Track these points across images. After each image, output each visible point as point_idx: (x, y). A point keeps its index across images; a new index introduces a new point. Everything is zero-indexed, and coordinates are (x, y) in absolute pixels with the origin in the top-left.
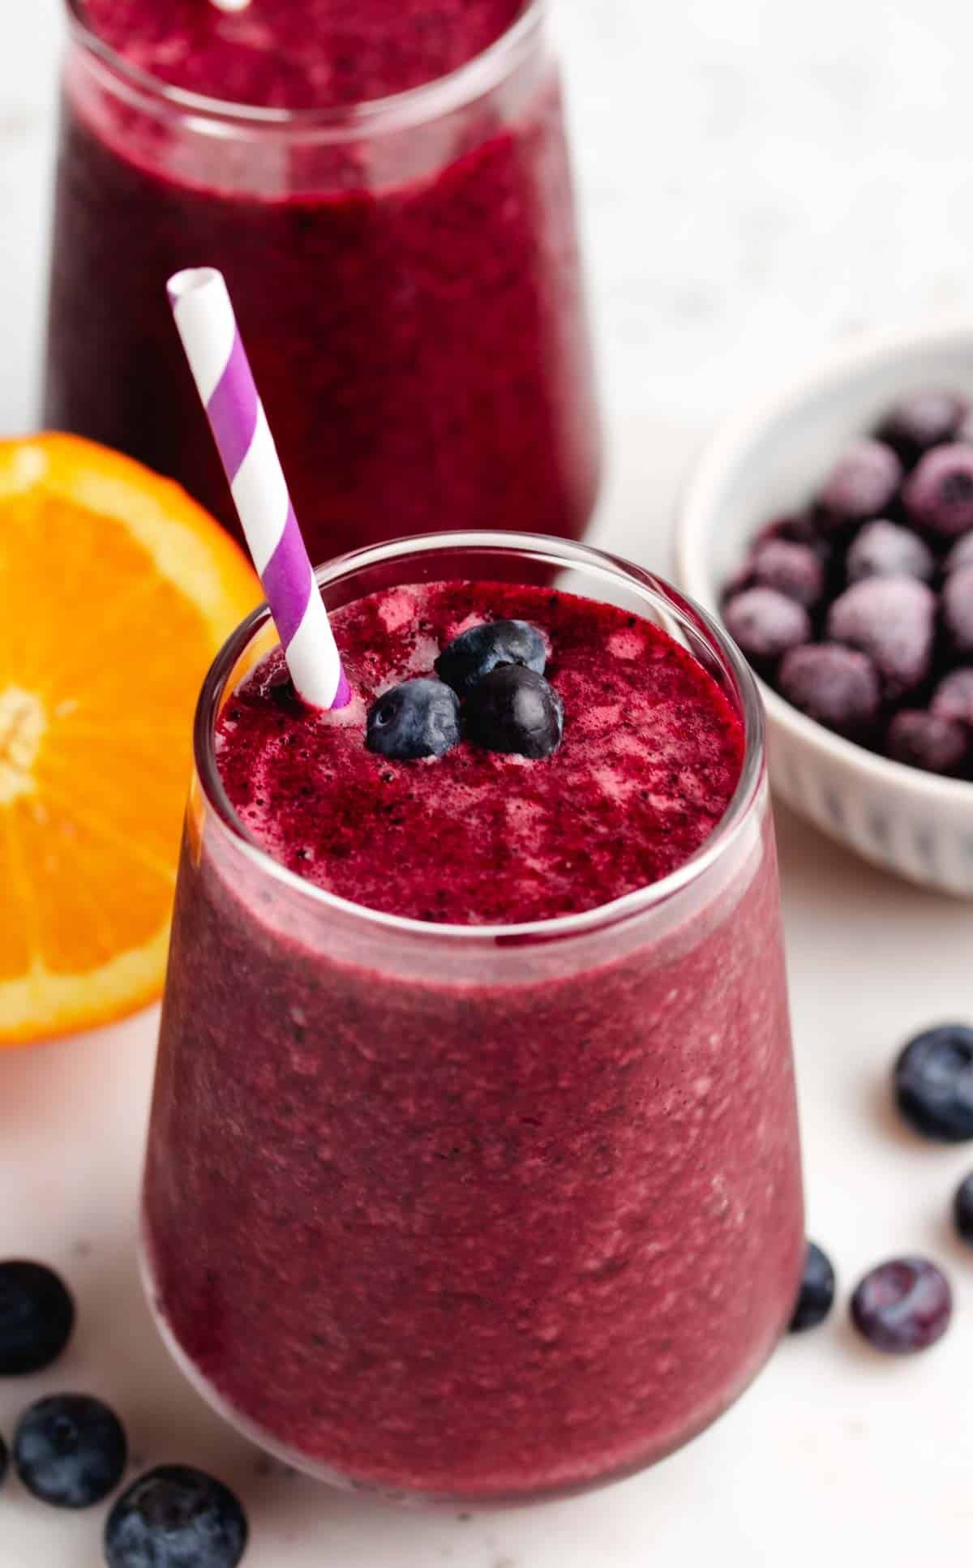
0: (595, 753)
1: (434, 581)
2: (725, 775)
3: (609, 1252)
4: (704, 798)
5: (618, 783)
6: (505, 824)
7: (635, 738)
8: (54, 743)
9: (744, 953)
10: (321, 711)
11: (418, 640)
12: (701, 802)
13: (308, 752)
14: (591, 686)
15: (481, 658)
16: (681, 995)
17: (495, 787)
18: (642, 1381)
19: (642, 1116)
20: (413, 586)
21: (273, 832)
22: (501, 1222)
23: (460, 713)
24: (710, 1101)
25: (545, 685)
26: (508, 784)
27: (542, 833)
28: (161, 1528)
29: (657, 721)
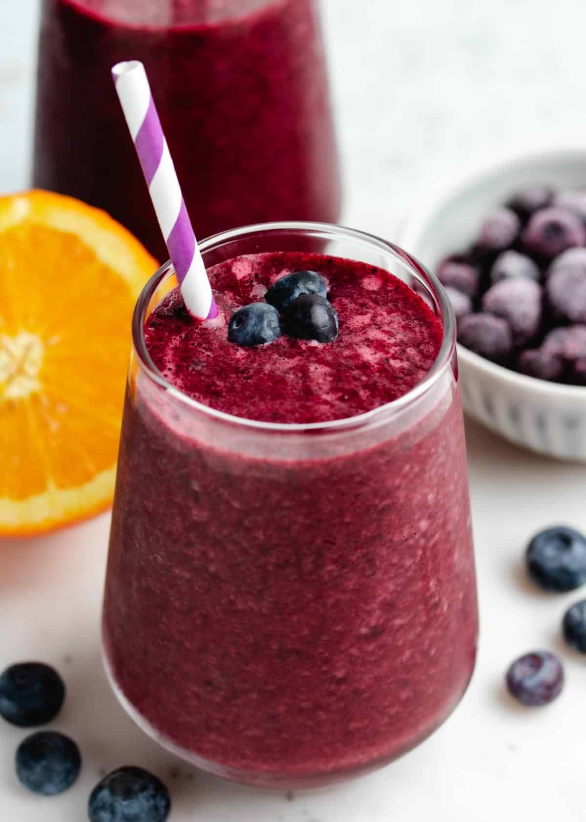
0: (357, 339)
1: (262, 252)
2: (432, 349)
3: (373, 622)
4: (421, 361)
5: (372, 354)
6: (309, 376)
7: (380, 331)
8: (49, 360)
9: (446, 448)
10: (202, 321)
11: (255, 283)
12: (419, 363)
13: (195, 342)
14: (354, 305)
15: (291, 291)
16: (412, 468)
17: (302, 358)
18: (392, 705)
19: (391, 541)
20: (251, 255)
21: (178, 384)
22: (312, 604)
23: (281, 321)
24: (429, 534)
25: (328, 303)
26: (309, 356)
27: (330, 382)
28: (119, 798)
29: (392, 322)
